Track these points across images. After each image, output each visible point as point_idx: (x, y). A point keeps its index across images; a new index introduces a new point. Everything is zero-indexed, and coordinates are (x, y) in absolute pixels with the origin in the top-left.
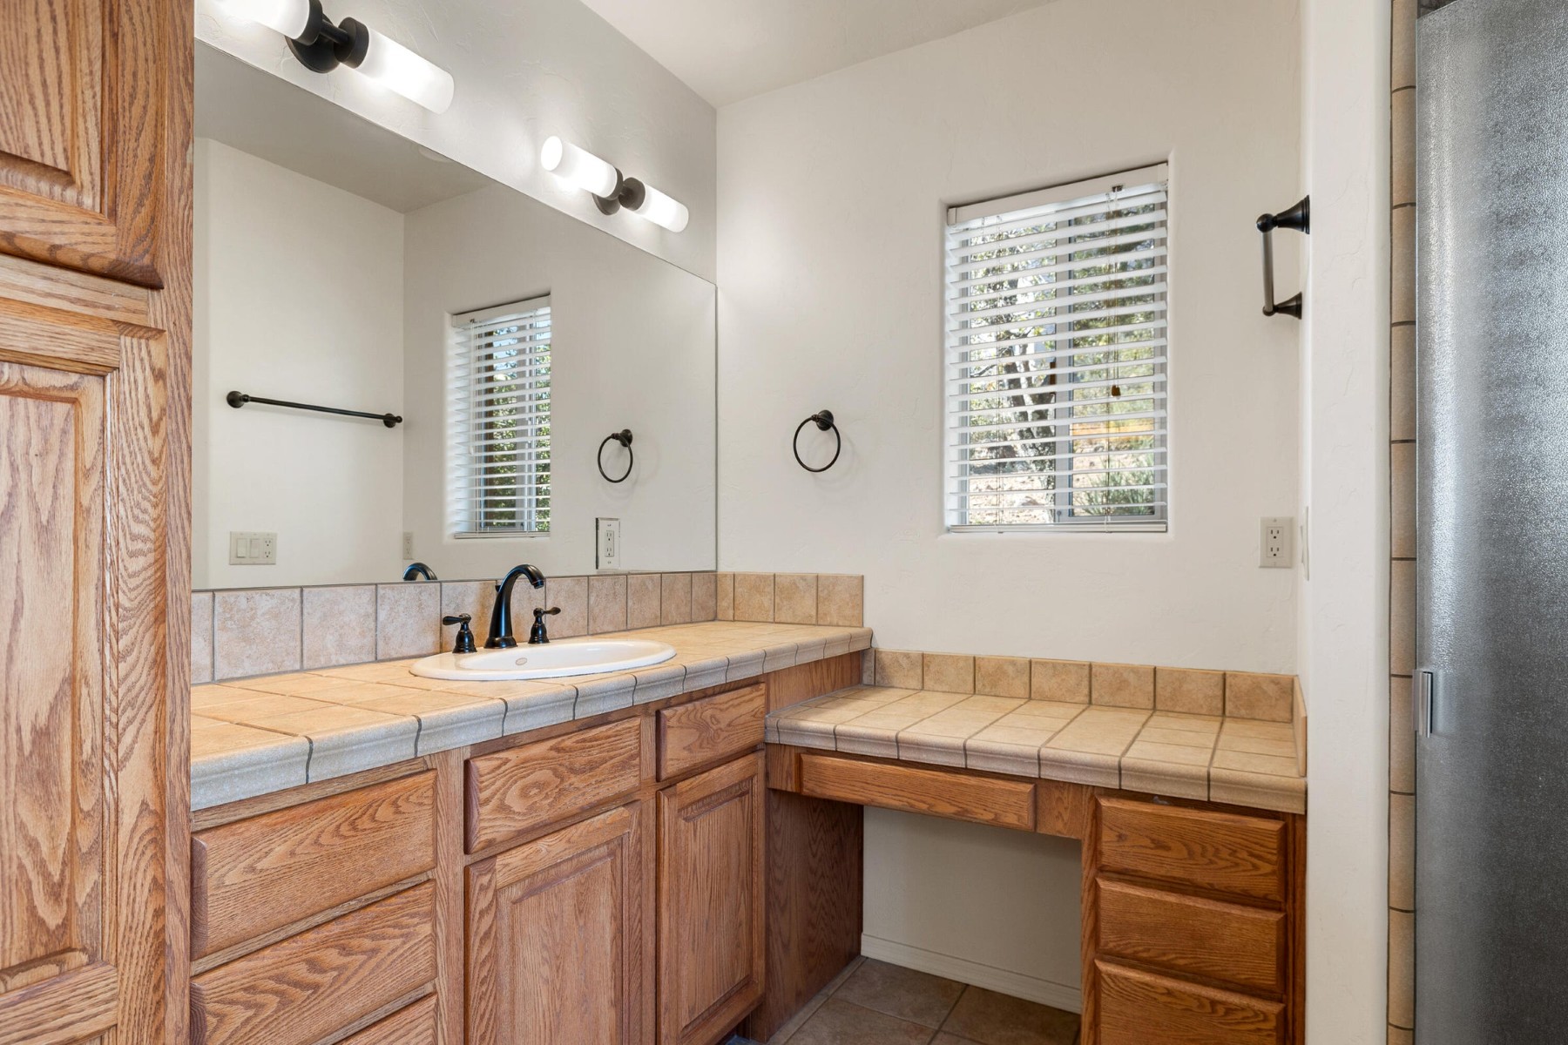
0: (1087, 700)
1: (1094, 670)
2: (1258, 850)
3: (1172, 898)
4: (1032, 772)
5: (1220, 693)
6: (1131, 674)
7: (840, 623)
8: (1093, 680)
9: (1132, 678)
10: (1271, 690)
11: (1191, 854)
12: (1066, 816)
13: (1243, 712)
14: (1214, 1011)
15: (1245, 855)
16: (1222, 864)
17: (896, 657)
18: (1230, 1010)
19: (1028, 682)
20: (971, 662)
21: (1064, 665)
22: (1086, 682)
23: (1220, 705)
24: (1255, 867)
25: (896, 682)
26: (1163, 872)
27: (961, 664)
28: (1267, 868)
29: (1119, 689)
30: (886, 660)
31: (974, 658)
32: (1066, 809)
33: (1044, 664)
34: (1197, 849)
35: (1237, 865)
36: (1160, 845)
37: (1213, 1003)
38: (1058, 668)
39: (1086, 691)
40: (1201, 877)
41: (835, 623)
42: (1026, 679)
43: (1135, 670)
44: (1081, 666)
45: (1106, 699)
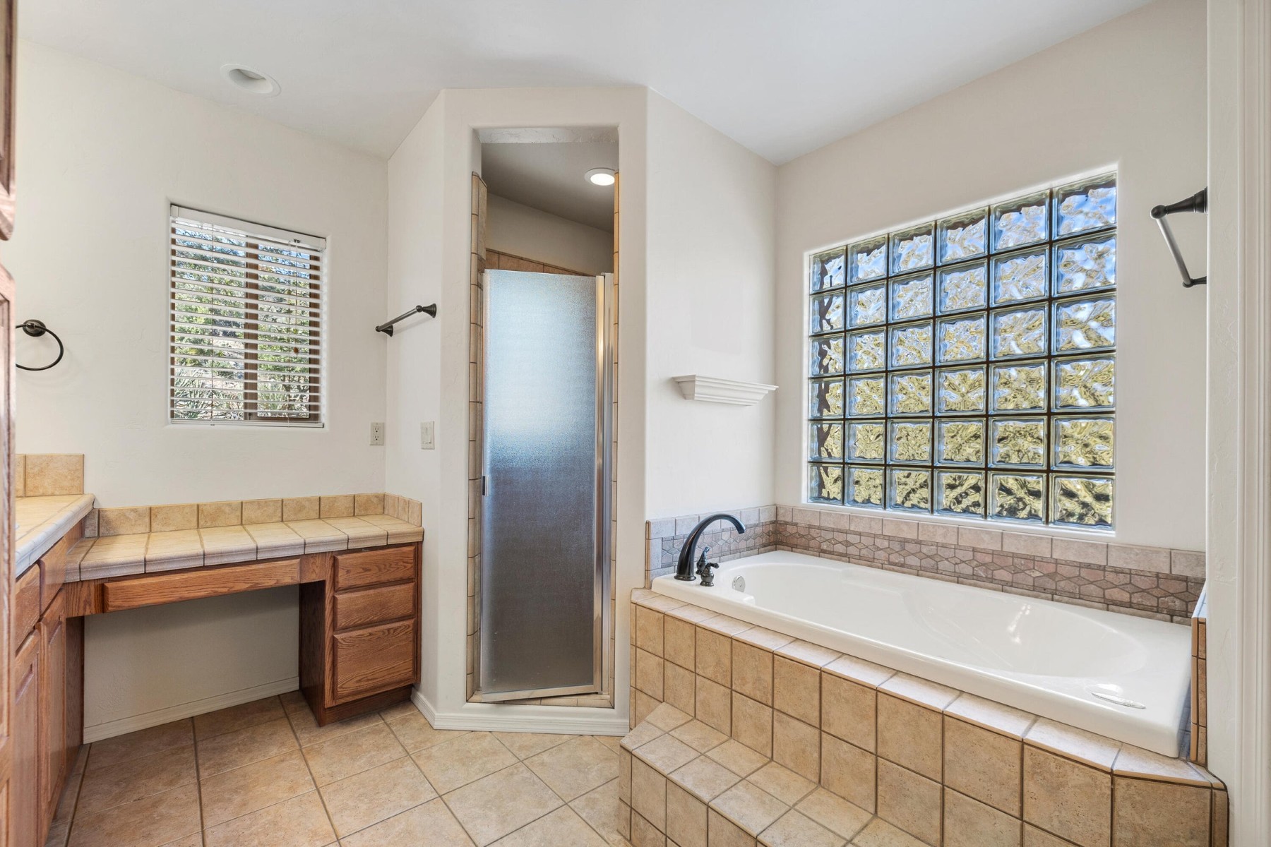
0: (280, 519)
1: (284, 502)
2: (406, 559)
3: (372, 592)
4: (300, 552)
5: (352, 505)
6: (307, 502)
7: (57, 493)
8: (284, 508)
9: (307, 504)
10: (375, 500)
11: (380, 570)
12: (317, 570)
13: (363, 512)
14: (389, 633)
15: (402, 563)
16: (392, 570)
17: (123, 514)
18: (395, 630)
19: (240, 515)
20: (196, 508)
21: (266, 502)
22: (280, 510)
23: (352, 511)
24: (405, 567)
25: (122, 531)
26: (368, 581)
27: (187, 510)
28: (409, 566)
29: (300, 511)
30: (111, 516)
31: (198, 506)
32: (317, 567)
33: (251, 503)
34: (382, 566)
35: (398, 568)
36: (366, 570)
37: (389, 630)
38: (260, 504)
39: (280, 515)
40: (384, 578)
41: (50, 493)
42: (239, 513)
43: (308, 500)
44: (276, 501)
45: (292, 517)
